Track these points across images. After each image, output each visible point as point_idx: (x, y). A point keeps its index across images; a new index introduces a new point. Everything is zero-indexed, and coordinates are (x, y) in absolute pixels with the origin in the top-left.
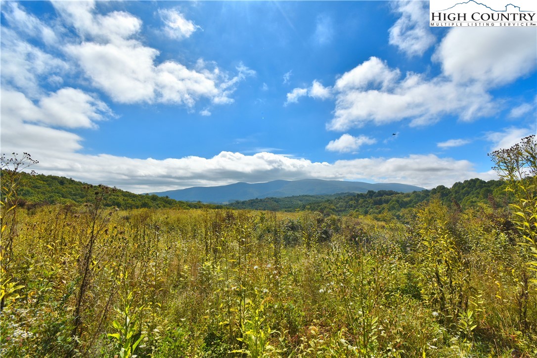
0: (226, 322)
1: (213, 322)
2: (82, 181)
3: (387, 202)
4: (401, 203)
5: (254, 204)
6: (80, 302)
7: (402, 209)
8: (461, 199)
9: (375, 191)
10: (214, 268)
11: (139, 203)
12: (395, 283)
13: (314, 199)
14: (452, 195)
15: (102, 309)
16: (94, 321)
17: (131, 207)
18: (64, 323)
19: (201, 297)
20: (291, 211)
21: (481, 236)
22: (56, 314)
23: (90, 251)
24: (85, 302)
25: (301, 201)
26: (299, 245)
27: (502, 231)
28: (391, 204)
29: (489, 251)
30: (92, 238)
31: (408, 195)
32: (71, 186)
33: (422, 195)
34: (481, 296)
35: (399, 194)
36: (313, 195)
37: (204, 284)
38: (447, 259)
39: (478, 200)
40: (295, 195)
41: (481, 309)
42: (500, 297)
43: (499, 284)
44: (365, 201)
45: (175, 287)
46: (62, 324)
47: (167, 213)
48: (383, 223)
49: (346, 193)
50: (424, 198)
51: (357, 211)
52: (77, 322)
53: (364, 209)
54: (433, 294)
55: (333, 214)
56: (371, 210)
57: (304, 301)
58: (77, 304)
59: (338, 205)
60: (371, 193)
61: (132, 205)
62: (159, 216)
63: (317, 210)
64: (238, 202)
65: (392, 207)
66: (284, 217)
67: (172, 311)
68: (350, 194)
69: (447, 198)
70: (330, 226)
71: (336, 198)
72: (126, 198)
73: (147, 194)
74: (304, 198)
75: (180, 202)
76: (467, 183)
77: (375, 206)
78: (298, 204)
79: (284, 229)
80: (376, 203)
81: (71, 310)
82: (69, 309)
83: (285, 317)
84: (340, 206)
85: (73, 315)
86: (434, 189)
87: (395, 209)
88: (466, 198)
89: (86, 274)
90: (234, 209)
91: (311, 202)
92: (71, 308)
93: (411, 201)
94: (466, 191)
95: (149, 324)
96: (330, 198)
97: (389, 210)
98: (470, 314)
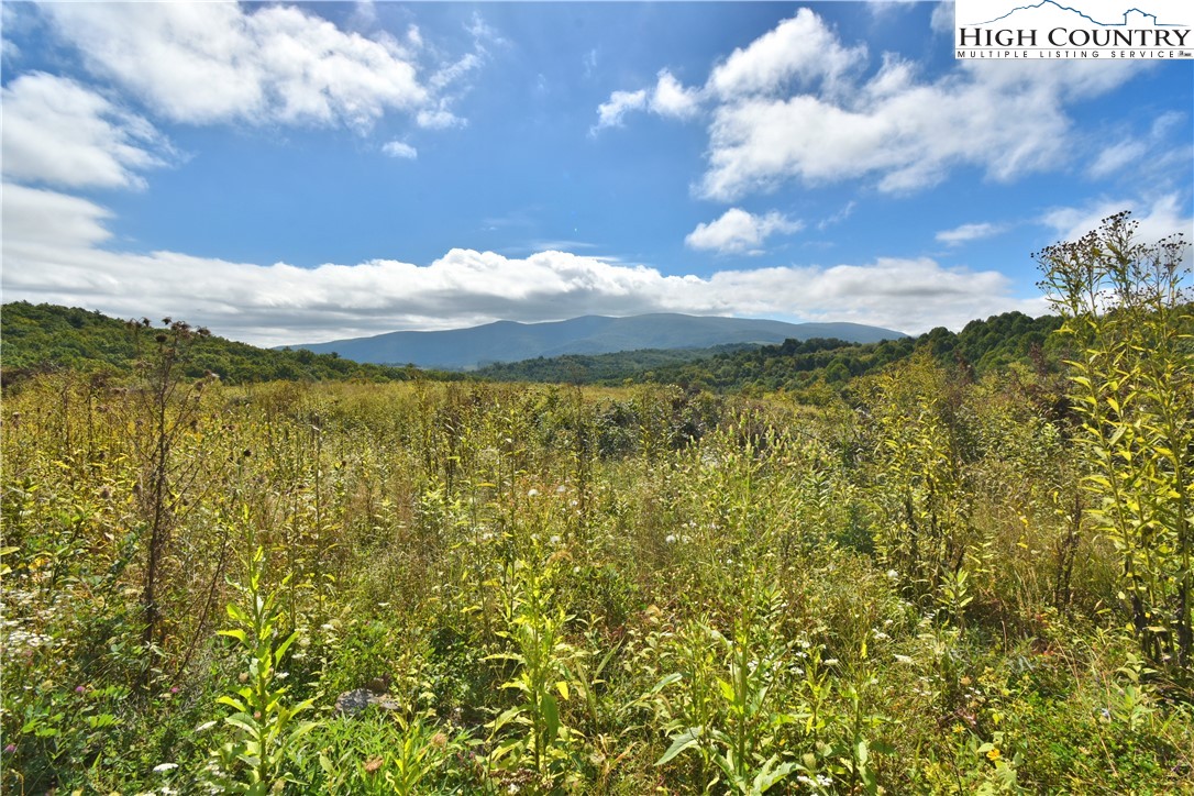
0: (475, 607)
1: (448, 608)
2: (126, 319)
3: (824, 363)
4: (854, 366)
5: (534, 370)
6: (151, 575)
7: (856, 379)
8: (976, 357)
9: (799, 340)
10: (448, 504)
11: (269, 369)
12: (826, 525)
13: (668, 358)
14: (961, 348)
15: (203, 590)
16: (188, 612)
17: (247, 378)
18: (120, 618)
19: (422, 560)
20: (615, 385)
21: (1007, 430)
22: (100, 601)
23: (161, 469)
24: (162, 576)
25: (639, 362)
26: (632, 455)
27: (1050, 420)
28: (833, 367)
29: (1018, 458)
30: (161, 440)
31: (870, 350)
32: (99, 330)
33: (898, 348)
34: (989, 544)
35: (850, 345)
36: (664, 349)
37: (428, 536)
38: (932, 476)
39: (1013, 358)
40: (626, 349)
41: (988, 568)
42: (1026, 547)
43: (1026, 521)
44: (778, 362)
45: (365, 543)
46: (117, 621)
47: (338, 392)
48: (812, 409)
49: (737, 345)
50: (902, 354)
51: (761, 383)
52: (151, 616)
53: (775, 379)
54: (898, 542)
55: (705, 389)
56: (790, 381)
57: (639, 564)
58: (146, 580)
59: (719, 372)
60: (791, 346)
61: (253, 374)
62: (319, 397)
63: (673, 381)
64: (498, 367)
65: (835, 374)
66: (600, 397)
67: (361, 590)
68: (744, 348)
69: (950, 355)
70: (699, 416)
71: (715, 356)
72: (237, 358)
73: (287, 348)
74: (646, 355)
75: (365, 365)
76: (995, 321)
77: (798, 373)
78: (632, 370)
79: (602, 422)
80: (800, 366)
81: (135, 594)
82: (128, 591)
83: (599, 594)
84: (724, 372)
85: (140, 602)
86: (924, 336)
87: (840, 378)
88: (988, 353)
89: (158, 517)
90: (489, 382)
91: (660, 365)
92: (134, 591)
93: (874, 362)
94: (991, 338)
95: (312, 616)
96: (702, 357)
97: (827, 381)
98: (962, 576)
